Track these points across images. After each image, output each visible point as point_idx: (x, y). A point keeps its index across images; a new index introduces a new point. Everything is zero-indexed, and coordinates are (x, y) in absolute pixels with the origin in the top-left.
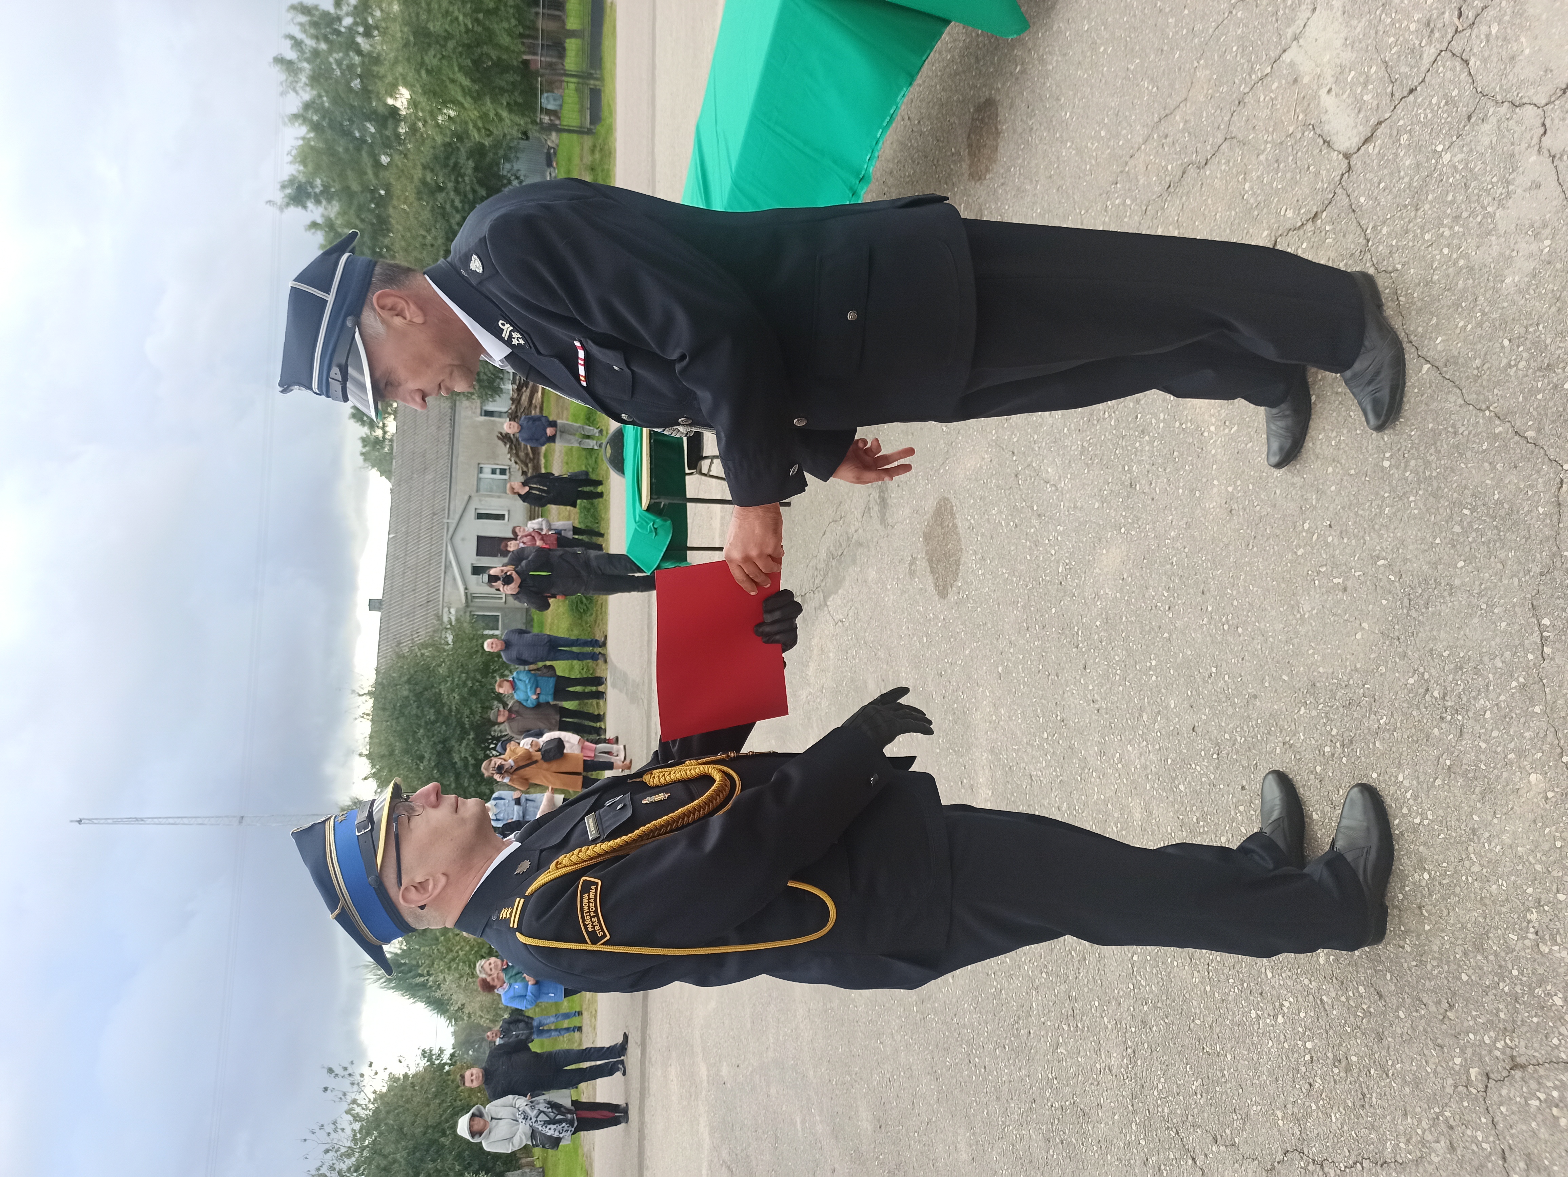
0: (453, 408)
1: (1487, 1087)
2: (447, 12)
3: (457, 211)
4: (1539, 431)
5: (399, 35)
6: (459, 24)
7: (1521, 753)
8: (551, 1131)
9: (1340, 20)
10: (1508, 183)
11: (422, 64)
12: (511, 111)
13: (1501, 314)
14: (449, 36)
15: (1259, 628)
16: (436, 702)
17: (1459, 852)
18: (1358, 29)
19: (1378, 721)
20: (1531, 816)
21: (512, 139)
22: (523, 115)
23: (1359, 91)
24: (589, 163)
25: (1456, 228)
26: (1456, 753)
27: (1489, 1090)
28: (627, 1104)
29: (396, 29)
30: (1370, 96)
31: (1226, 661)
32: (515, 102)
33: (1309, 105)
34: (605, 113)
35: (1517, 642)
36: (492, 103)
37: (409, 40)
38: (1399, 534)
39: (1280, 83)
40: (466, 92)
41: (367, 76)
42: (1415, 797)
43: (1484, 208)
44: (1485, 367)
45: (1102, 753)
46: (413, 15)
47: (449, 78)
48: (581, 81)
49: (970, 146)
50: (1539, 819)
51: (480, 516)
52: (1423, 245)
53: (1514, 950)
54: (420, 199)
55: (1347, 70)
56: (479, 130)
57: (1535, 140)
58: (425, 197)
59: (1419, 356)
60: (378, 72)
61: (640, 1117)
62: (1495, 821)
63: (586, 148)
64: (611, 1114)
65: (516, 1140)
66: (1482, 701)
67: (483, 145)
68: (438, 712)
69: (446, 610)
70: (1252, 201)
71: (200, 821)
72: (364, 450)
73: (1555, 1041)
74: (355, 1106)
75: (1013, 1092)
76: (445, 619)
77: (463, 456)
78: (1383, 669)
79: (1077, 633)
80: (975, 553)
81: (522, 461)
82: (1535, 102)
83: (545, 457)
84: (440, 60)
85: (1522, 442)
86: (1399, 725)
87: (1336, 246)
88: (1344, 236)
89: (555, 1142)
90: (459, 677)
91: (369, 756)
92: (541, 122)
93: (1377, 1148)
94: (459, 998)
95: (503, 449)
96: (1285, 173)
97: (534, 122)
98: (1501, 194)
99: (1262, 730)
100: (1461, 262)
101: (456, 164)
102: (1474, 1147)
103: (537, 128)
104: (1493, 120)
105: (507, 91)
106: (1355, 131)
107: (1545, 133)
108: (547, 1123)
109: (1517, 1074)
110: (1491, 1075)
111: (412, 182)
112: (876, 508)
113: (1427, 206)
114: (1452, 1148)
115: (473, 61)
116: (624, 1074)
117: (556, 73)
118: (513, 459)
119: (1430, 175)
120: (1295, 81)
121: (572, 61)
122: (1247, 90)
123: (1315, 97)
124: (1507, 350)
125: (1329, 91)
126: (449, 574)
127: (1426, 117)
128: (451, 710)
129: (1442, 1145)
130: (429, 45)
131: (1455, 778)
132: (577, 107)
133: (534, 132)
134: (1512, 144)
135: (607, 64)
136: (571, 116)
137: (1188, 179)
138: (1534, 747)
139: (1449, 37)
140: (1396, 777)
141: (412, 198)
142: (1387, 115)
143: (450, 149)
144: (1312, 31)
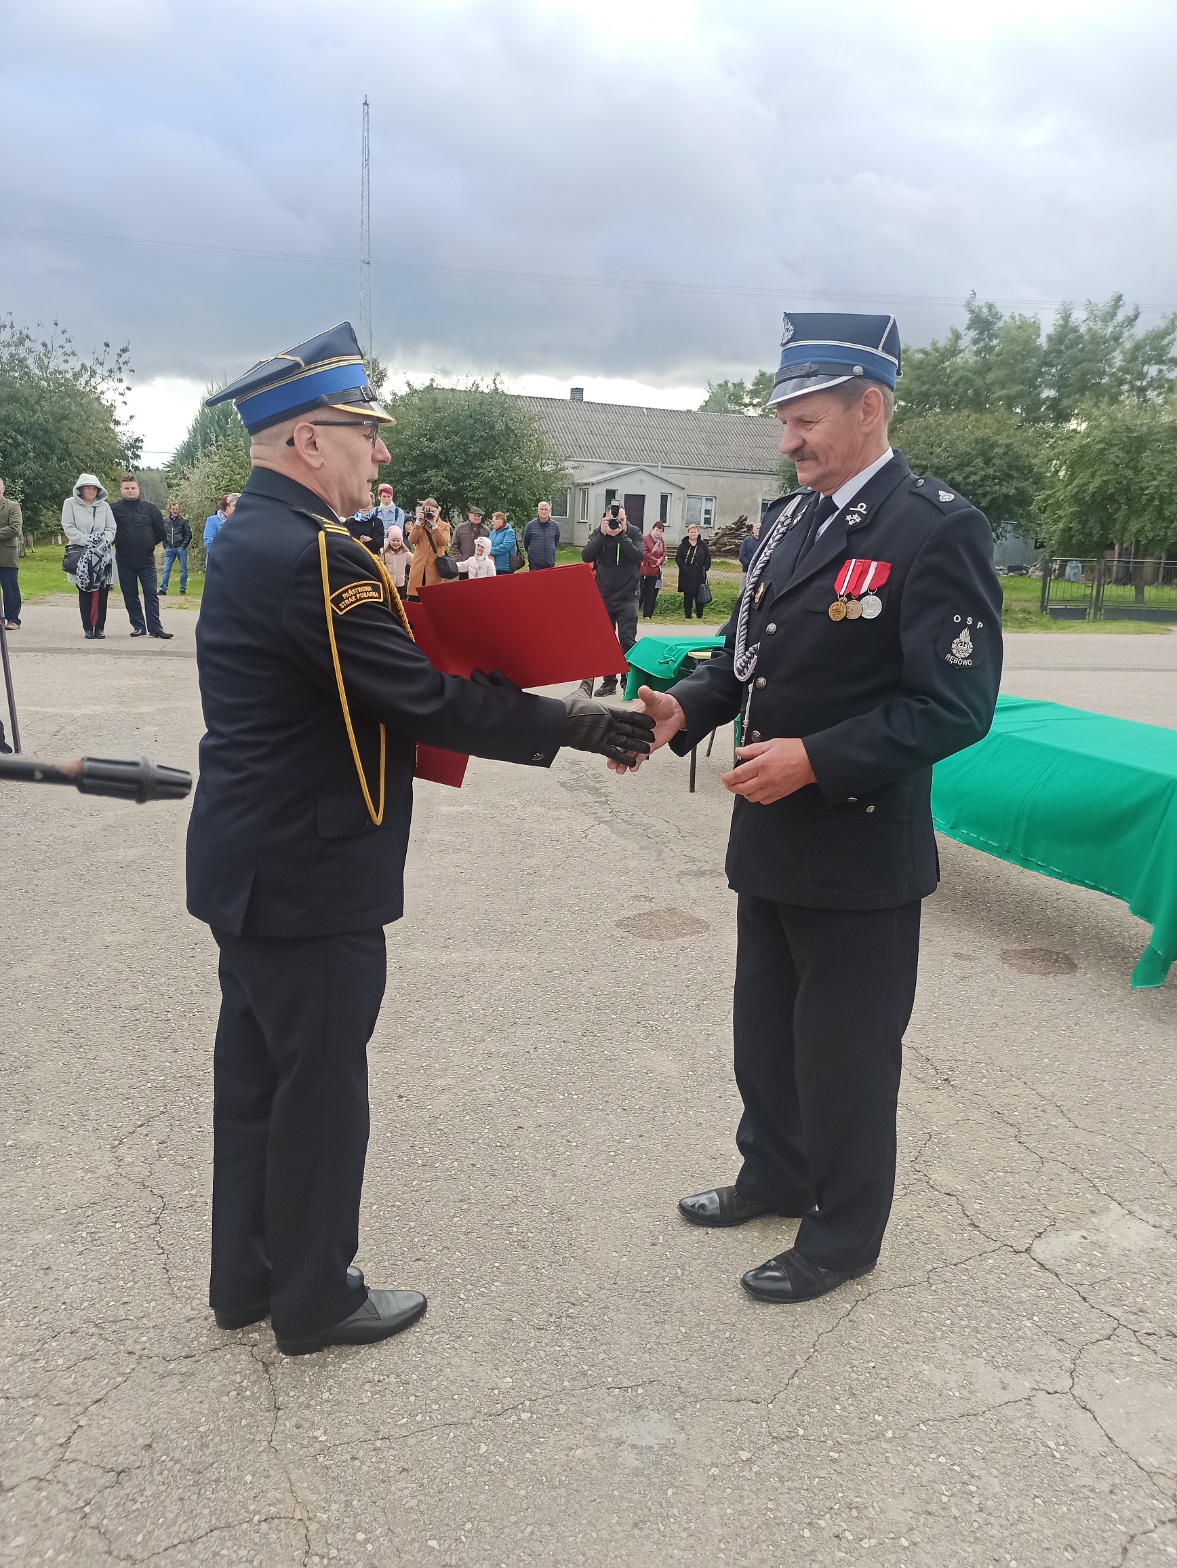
0: (770, 473)
1: (245, 1345)
2: (1161, 469)
3: (965, 478)
4: (799, 1387)
5: (1139, 422)
6: (1149, 481)
7: (528, 1371)
8: (82, 566)
9: (1146, 1246)
10: (1007, 1367)
11: (1111, 445)
12: (1064, 531)
13: (896, 1361)
14: (1137, 471)
15: (613, 1179)
16: (484, 455)
17: (439, 1327)
18: (1138, 1260)
19: (544, 1268)
20: (476, 1378)
21: (1036, 533)
22: (1060, 543)
23: (1084, 1259)
24: (1013, 607)
25: (968, 1330)
26: (522, 1325)
27: (242, 1346)
28: (104, 637)
29: (1144, 420)
30: (1080, 1268)
31: (582, 1154)
32: (1073, 536)
33: (1072, 1222)
34: (1062, 623)
35: (621, 1370)
36: (1071, 513)
37: (1134, 432)
38: (704, 1285)
39: (1091, 1200)
40: (1082, 488)
41: (1098, 391)
42: (482, 1295)
43: (985, 1350)
44: (850, 1349)
45: (490, 1055)
46: (1158, 436)
47: (1096, 471)
48: (1094, 599)
49: (1033, 951)
50: (474, 1384)
51: (664, 499)
52: (953, 1305)
53: (363, 1365)
54: (977, 441)
55: (1103, 1251)
56: (1045, 500)
57: (1042, 1386)
58: (979, 446)
59: (857, 1301)
60: (1101, 402)
61: (93, 649)
62: (469, 1353)
63: (1027, 605)
64: (94, 623)
65: (73, 531)
66: (568, 1344)
67: (1031, 504)
68: (475, 456)
69: (576, 464)
70: (987, 1177)
71: (365, 221)
72: (730, 385)
73: (292, 1394)
74: (89, 374)
75: (176, 980)
76: (566, 464)
77: (722, 481)
78: (589, 1271)
79: (595, 1036)
80: (660, 952)
81: (718, 539)
82: (1075, 1386)
83: (723, 563)
84: (1114, 463)
85: (789, 1375)
86: (543, 1283)
87: (949, 1241)
88: (959, 1247)
89: (71, 568)
90: (509, 477)
91: (430, 388)
92: (1052, 561)
93: (179, 1264)
94: (196, 475)
95: (730, 521)
96: (1013, 1203)
97: (1052, 554)
98: (997, 1362)
99: (526, 1180)
100: (939, 1334)
101: (1011, 477)
102: (193, 1335)
103: (1047, 557)
104: (1060, 1357)
105: (1083, 528)
106: (1050, 1256)
107: (1049, 1393)
108: (89, 562)
109: (260, 1366)
110: (255, 1348)
111: (994, 434)
112: (695, 868)
113: (986, 1309)
114: (189, 1320)
115: (1112, 495)
116: (133, 635)
117: (1101, 577)
118: (720, 531)
119: (1012, 1311)
120: (1093, 1212)
121: (1113, 591)
122: (1085, 1174)
123: (1080, 1227)
124: (866, 1365)
125: (1084, 1237)
126: (608, 467)
127: (1062, 1309)
128: (477, 468)
129: (188, 1311)
130: (1128, 452)
131: (502, 1324)
132: (1067, 596)
133: (1044, 554)
134: (1039, 1370)
135: (1110, 626)
136: (1058, 590)
137: (1005, 1127)
138: (534, 1380)
139: (1129, 1326)
140: (497, 1281)
141: (979, 434)
142: (1063, 1281)
143: (1026, 471)
144: (1136, 1225)
